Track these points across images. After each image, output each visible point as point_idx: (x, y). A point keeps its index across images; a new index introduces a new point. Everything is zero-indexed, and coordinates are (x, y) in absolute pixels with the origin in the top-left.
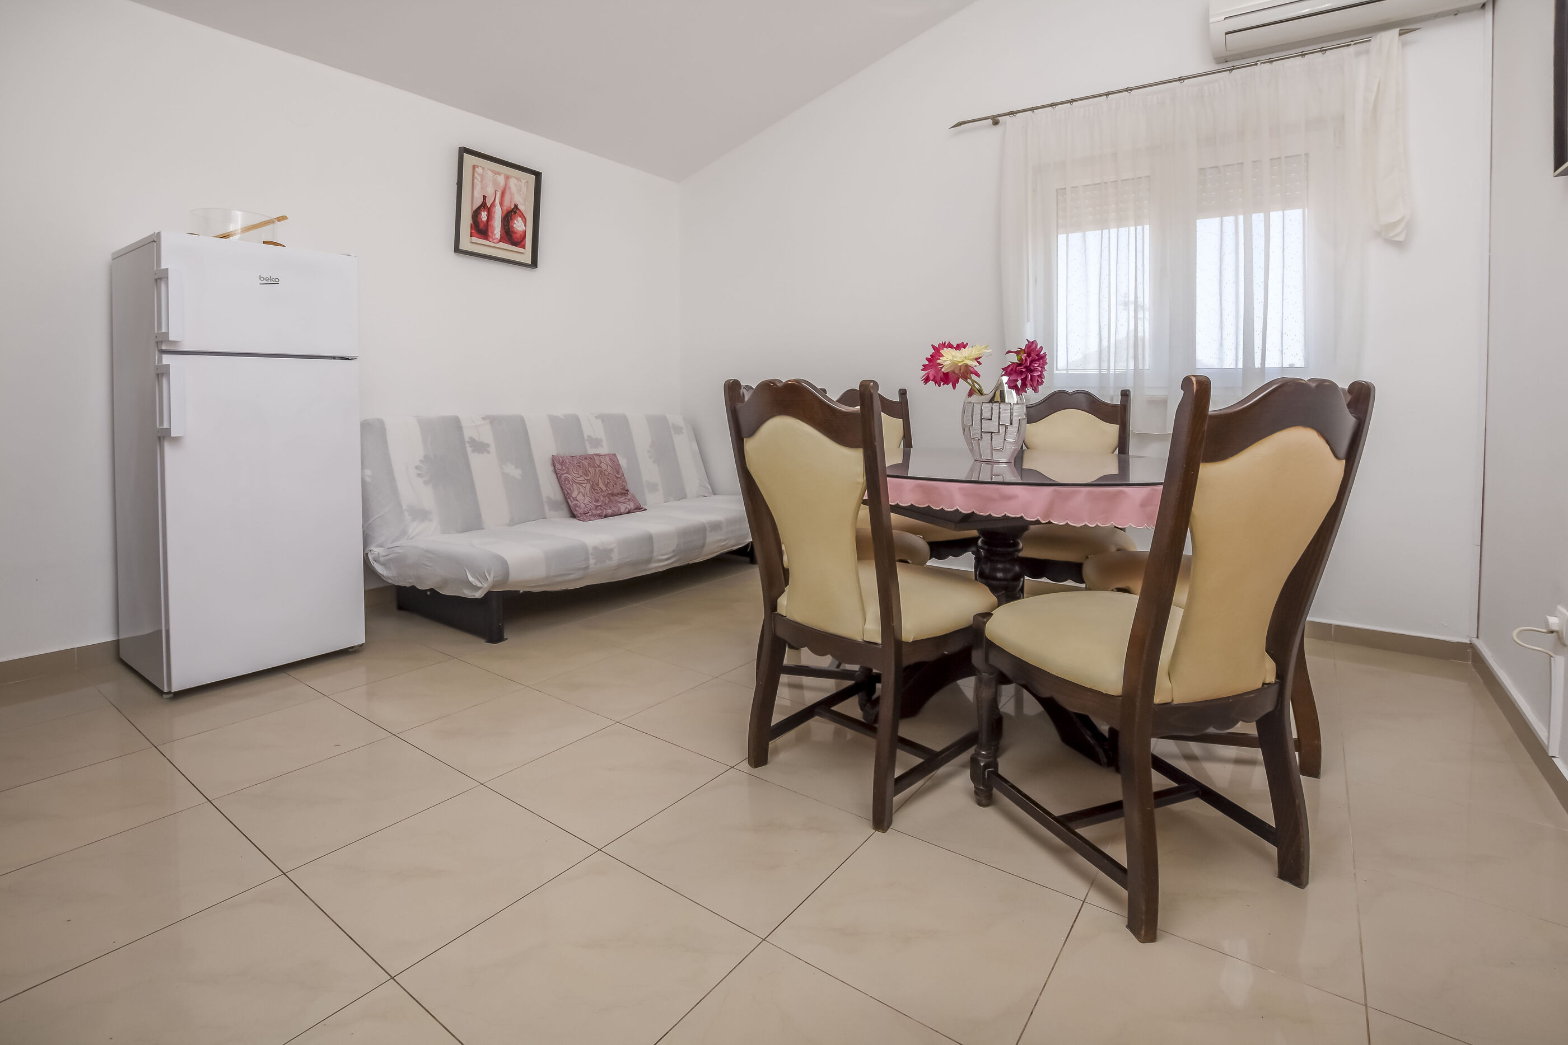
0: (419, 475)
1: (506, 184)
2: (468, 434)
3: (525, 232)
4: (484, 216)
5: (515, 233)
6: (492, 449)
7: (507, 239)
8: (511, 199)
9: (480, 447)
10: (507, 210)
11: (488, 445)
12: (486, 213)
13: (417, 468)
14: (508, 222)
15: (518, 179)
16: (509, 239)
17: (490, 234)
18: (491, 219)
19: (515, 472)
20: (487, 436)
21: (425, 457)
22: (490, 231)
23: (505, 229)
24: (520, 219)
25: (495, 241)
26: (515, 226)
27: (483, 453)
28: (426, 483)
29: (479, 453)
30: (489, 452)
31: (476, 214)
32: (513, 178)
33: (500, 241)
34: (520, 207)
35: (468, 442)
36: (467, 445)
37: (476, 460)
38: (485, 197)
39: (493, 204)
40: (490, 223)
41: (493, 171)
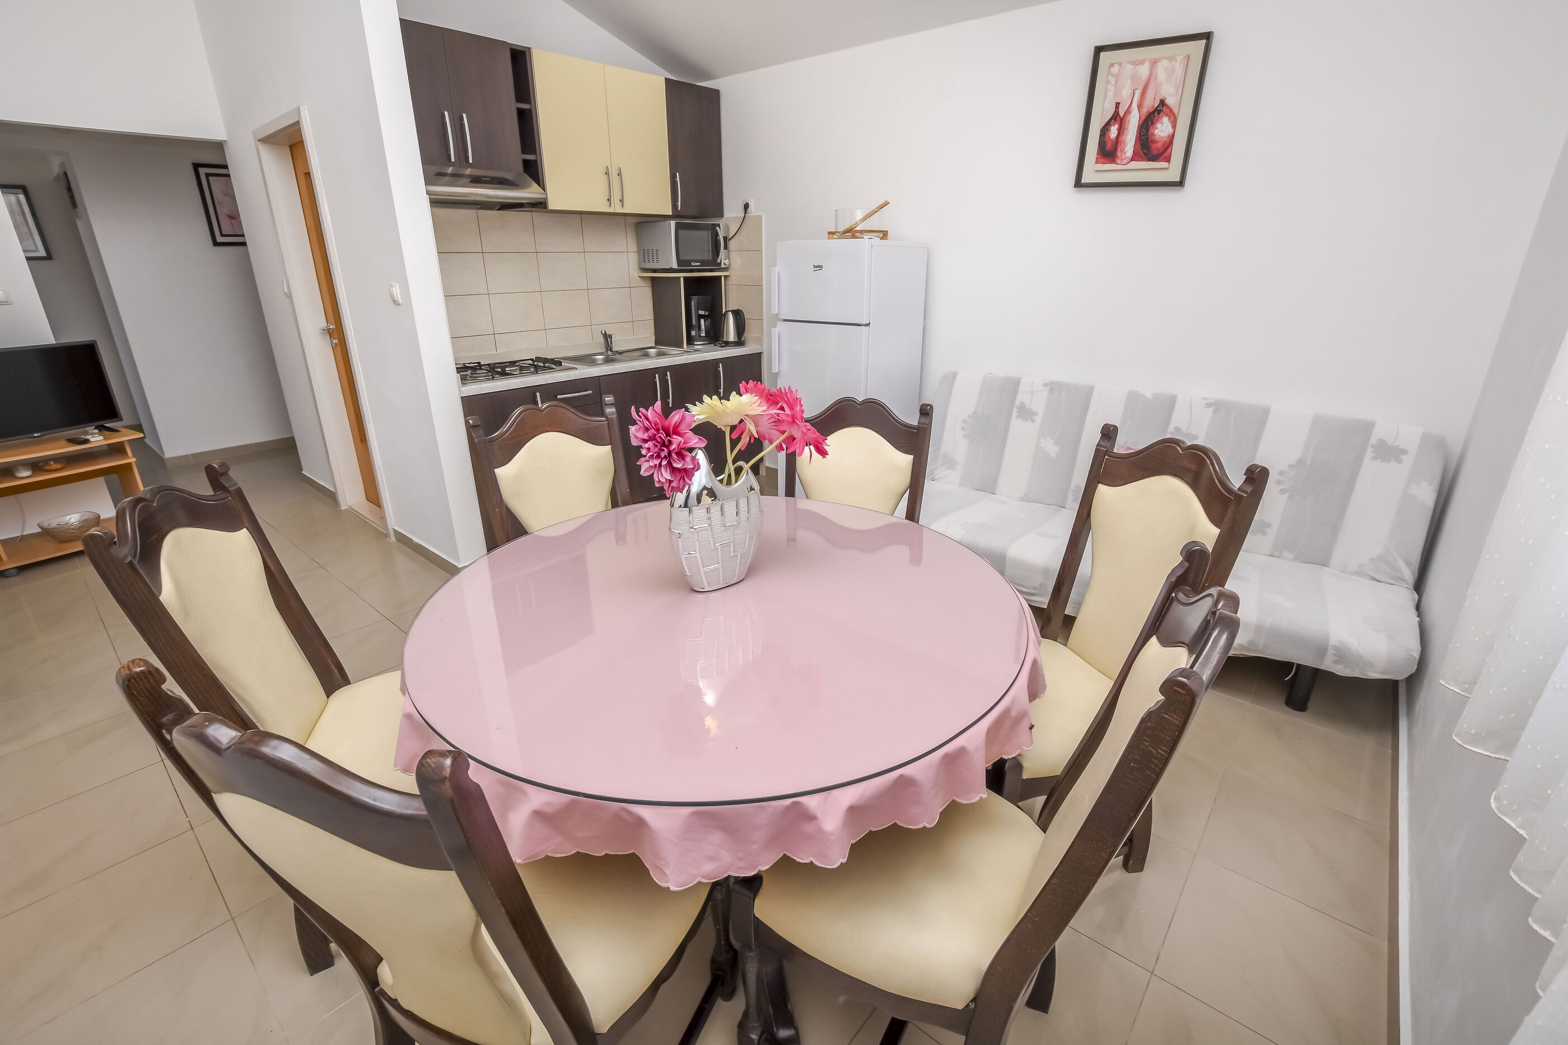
0: (963, 428)
1: (1151, 75)
2: (1020, 398)
3: (1172, 137)
4: (1114, 131)
5: (1155, 142)
6: (1038, 419)
7: (1142, 154)
8: (1157, 92)
9: (1027, 414)
10: (1148, 111)
11: (1036, 414)
12: (1117, 126)
13: (964, 421)
14: (1148, 130)
15: (1171, 59)
16: (1145, 154)
17: (1119, 154)
18: (1123, 133)
19: (1051, 448)
20: (1039, 404)
21: (975, 413)
22: (1119, 150)
23: (1141, 140)
24: (1165, 120)
25: (1125, 162)
26: (1156, 132)
27: (1026, 421)
28: (965, 436)
29: (1023, 420)
30: (1033, 421)
31: (1105, 130)
32: (1163, 60)
33: (1132, 160)
34: (1167, 102)
35: (1017, 407)
36: (1015, 409)
37: (1017, 425)
38: (1118, 104)
39: (1128, 112)
40: (1120, 139)
41: (1132, 63)
